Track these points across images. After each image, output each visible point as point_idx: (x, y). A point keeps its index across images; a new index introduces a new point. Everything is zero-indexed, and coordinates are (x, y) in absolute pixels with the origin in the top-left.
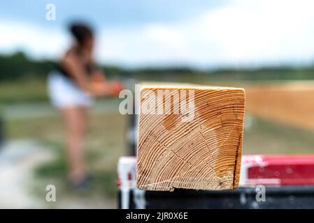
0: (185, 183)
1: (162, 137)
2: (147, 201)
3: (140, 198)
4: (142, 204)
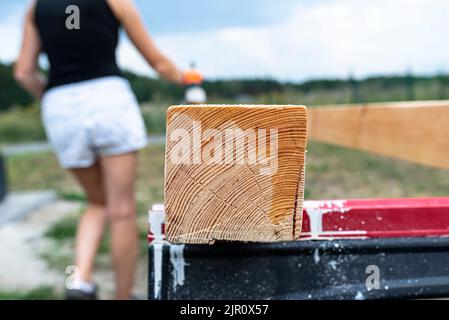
1: (196, 172)
2: (186, 261)
3: (176, 257)
4: (179, 265)
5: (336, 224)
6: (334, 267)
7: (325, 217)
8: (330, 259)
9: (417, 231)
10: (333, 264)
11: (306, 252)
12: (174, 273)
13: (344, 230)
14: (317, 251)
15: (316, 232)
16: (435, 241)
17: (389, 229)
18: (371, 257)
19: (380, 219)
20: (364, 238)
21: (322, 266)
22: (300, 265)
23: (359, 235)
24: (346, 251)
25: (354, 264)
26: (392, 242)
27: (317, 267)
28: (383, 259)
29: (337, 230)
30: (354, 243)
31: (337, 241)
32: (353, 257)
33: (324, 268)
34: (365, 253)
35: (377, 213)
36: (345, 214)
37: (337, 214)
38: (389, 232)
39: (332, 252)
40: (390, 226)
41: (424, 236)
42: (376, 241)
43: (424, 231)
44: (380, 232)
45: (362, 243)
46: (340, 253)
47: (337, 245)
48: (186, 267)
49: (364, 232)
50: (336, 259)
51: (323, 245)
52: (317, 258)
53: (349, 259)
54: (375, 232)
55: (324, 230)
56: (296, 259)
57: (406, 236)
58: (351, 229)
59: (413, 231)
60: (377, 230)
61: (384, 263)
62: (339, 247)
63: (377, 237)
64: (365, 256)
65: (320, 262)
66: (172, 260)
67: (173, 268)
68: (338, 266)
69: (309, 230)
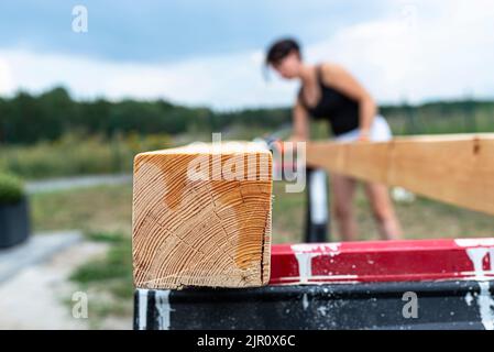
0: (195, 278)
1: (163, 218)
2: (172, 307)
3: (161, 302)
4: (164, 311)
5: (326, 268)
6: (324, 313)
7: (314, 260)
8: (320, 305)
9: (411, 275)
10: (322, 309)
11: (295, 297)
12: (159, 319)
13: (334, 274)
14: (305, 295)
15: (305, 276)
16: (429, 285)
17: (381, 273)
18: (362, 303)
19: (371, 262)
20: (354, 282)
21: (311, 312)
22: (288, 311)
23: (350, 280)
24: (336, 296)
25: (344, 310)
26: (384, 286)
27: (306, 312)
28: (374, 305)
29: (327, 274)
30: (344, 287)
31: (326, 286)
32: (343, 303)
33: (313, 314)
34: (356, 299)
35: (368, 256)
36: (335, 257)
37: (326, 258)
38: (381, 276)
39: (321, 298)
40: (382, 270)
41: (418, 280)
42: (367, 285)
43: (418, 275)
44: (373, 276)
45: (353, 288)
46: (329, 299)
47: (326, 290)
48: (171, 313)
49: (355, 277)
50: (325, 305)
51: (312, 290)
52: (306, 304)
53: (339, 304)
54: (366, 277)
55: (314, 274)
56: (284, 304)
57: (399, 280)
58: (341, 273)
59: (406, 275)
60: (369, 274)
61: (376, 308)
62: (329, 293)
63: (368, 281)
64: (355, 302)
65: (309, 307)
66: (158, 306)
67: (158, 314)
68: (327, 312)
69: (298, 275)
